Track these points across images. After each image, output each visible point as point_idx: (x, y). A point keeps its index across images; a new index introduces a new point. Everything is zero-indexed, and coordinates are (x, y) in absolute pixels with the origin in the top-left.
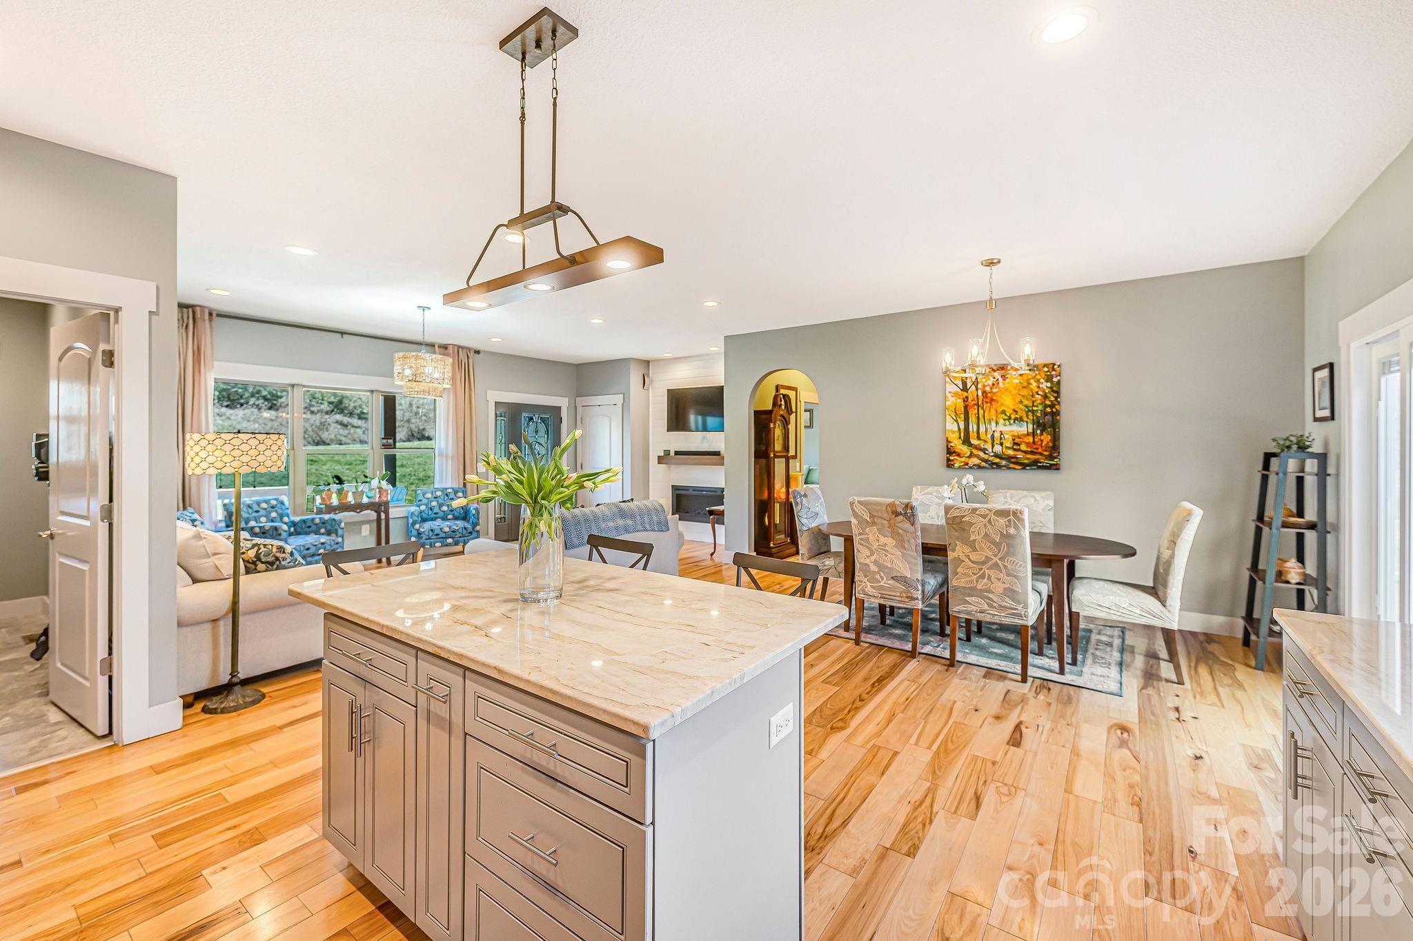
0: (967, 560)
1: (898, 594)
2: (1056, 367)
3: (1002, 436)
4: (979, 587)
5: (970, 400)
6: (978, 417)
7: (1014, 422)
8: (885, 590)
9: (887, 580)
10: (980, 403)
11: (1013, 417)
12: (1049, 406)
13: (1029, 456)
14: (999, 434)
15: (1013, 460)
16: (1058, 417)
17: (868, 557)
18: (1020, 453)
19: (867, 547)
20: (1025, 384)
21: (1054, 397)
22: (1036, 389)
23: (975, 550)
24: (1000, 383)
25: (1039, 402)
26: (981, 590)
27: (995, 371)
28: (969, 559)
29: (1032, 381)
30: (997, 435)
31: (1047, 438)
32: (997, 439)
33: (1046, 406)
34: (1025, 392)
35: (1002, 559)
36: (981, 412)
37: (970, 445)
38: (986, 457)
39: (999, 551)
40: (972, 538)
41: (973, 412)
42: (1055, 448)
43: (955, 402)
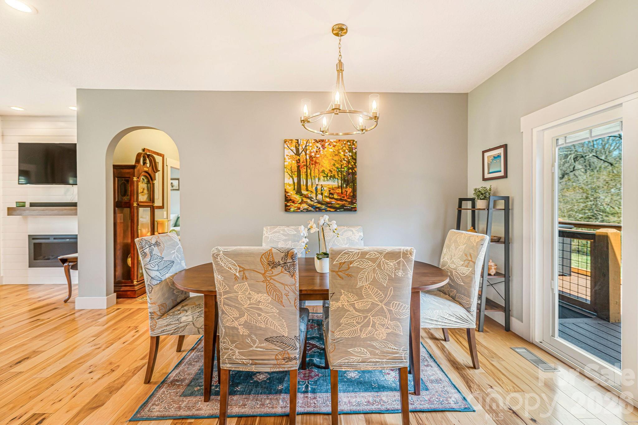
0: (351, 309)
1: (274, 357)
2: (355, 142)
3: (322, 188)
4: (363, 336)
5: (301, 161)
6: (307, 175)
7: (330, 178)
8: (257, 355)
9: (261, 343)
10: (308, 164)
11: (329, 175)
12: (351, 168)
13: (339, 202)
14: (321, 187)
15: (329, 205)
16: (356, 176)
17: (236, 319)
18: (333, 200)
19: (236, 307)
20: (337, 153)
21: (353, 162)
22: (343, 157)
23: (360, 297)
24: (321, 151)
25: (345, 165)
26: (365, 340)
27: (318, 142)
28: (354, 308)
29: (341, 151)
30: (319, 187)
31: (349, 190)
32: (319, 190)
33: (349, 169)
34: (336, 158)
35: (387, 304)
36: (309, 171)
37: (301, 195)
38: (312, 203)
39: (386, 296)
40: (360, 284)
41: (303, 171)
42: (354, 196)
43: (291, 162)
